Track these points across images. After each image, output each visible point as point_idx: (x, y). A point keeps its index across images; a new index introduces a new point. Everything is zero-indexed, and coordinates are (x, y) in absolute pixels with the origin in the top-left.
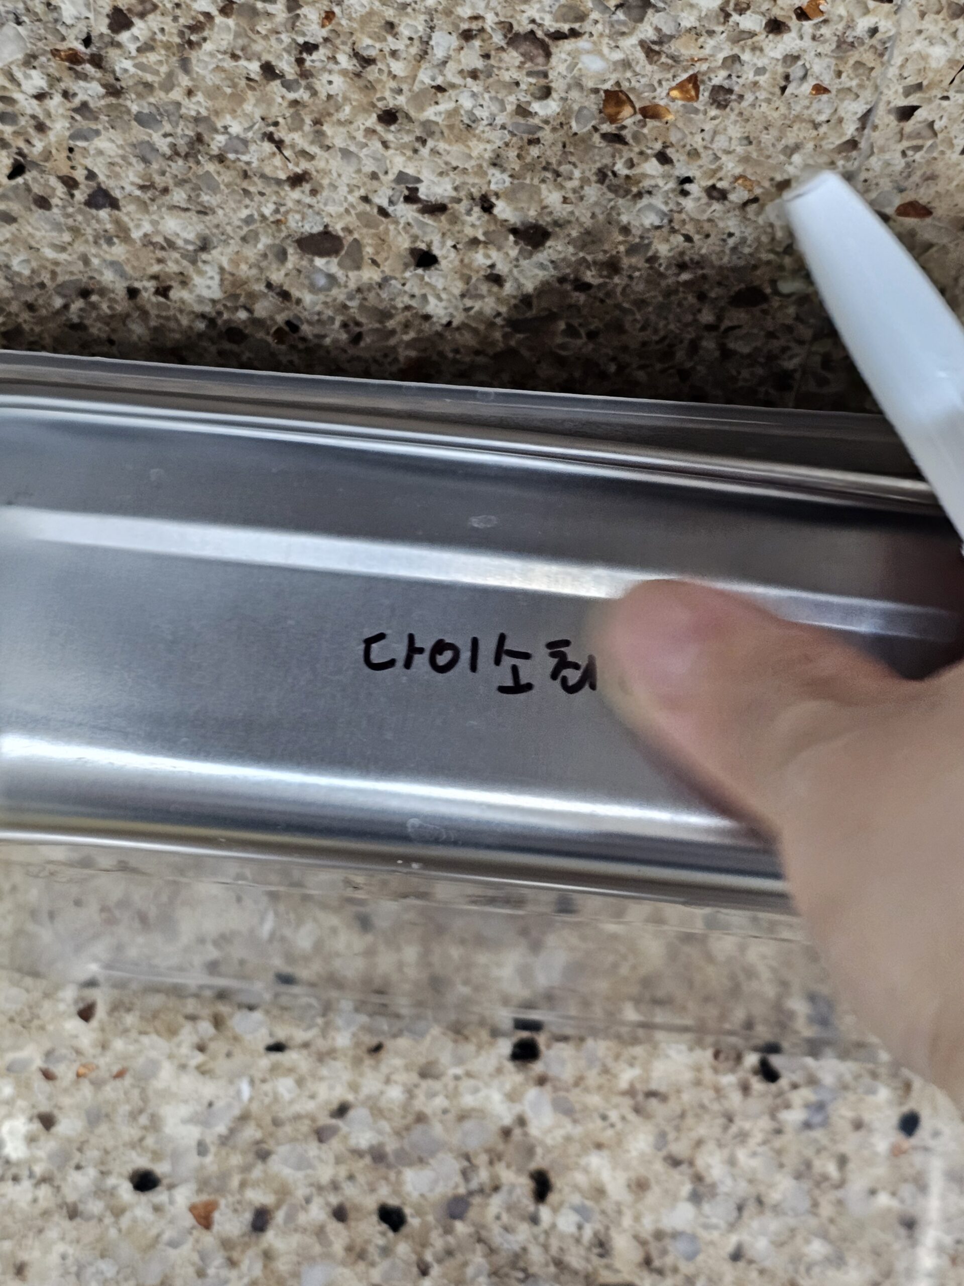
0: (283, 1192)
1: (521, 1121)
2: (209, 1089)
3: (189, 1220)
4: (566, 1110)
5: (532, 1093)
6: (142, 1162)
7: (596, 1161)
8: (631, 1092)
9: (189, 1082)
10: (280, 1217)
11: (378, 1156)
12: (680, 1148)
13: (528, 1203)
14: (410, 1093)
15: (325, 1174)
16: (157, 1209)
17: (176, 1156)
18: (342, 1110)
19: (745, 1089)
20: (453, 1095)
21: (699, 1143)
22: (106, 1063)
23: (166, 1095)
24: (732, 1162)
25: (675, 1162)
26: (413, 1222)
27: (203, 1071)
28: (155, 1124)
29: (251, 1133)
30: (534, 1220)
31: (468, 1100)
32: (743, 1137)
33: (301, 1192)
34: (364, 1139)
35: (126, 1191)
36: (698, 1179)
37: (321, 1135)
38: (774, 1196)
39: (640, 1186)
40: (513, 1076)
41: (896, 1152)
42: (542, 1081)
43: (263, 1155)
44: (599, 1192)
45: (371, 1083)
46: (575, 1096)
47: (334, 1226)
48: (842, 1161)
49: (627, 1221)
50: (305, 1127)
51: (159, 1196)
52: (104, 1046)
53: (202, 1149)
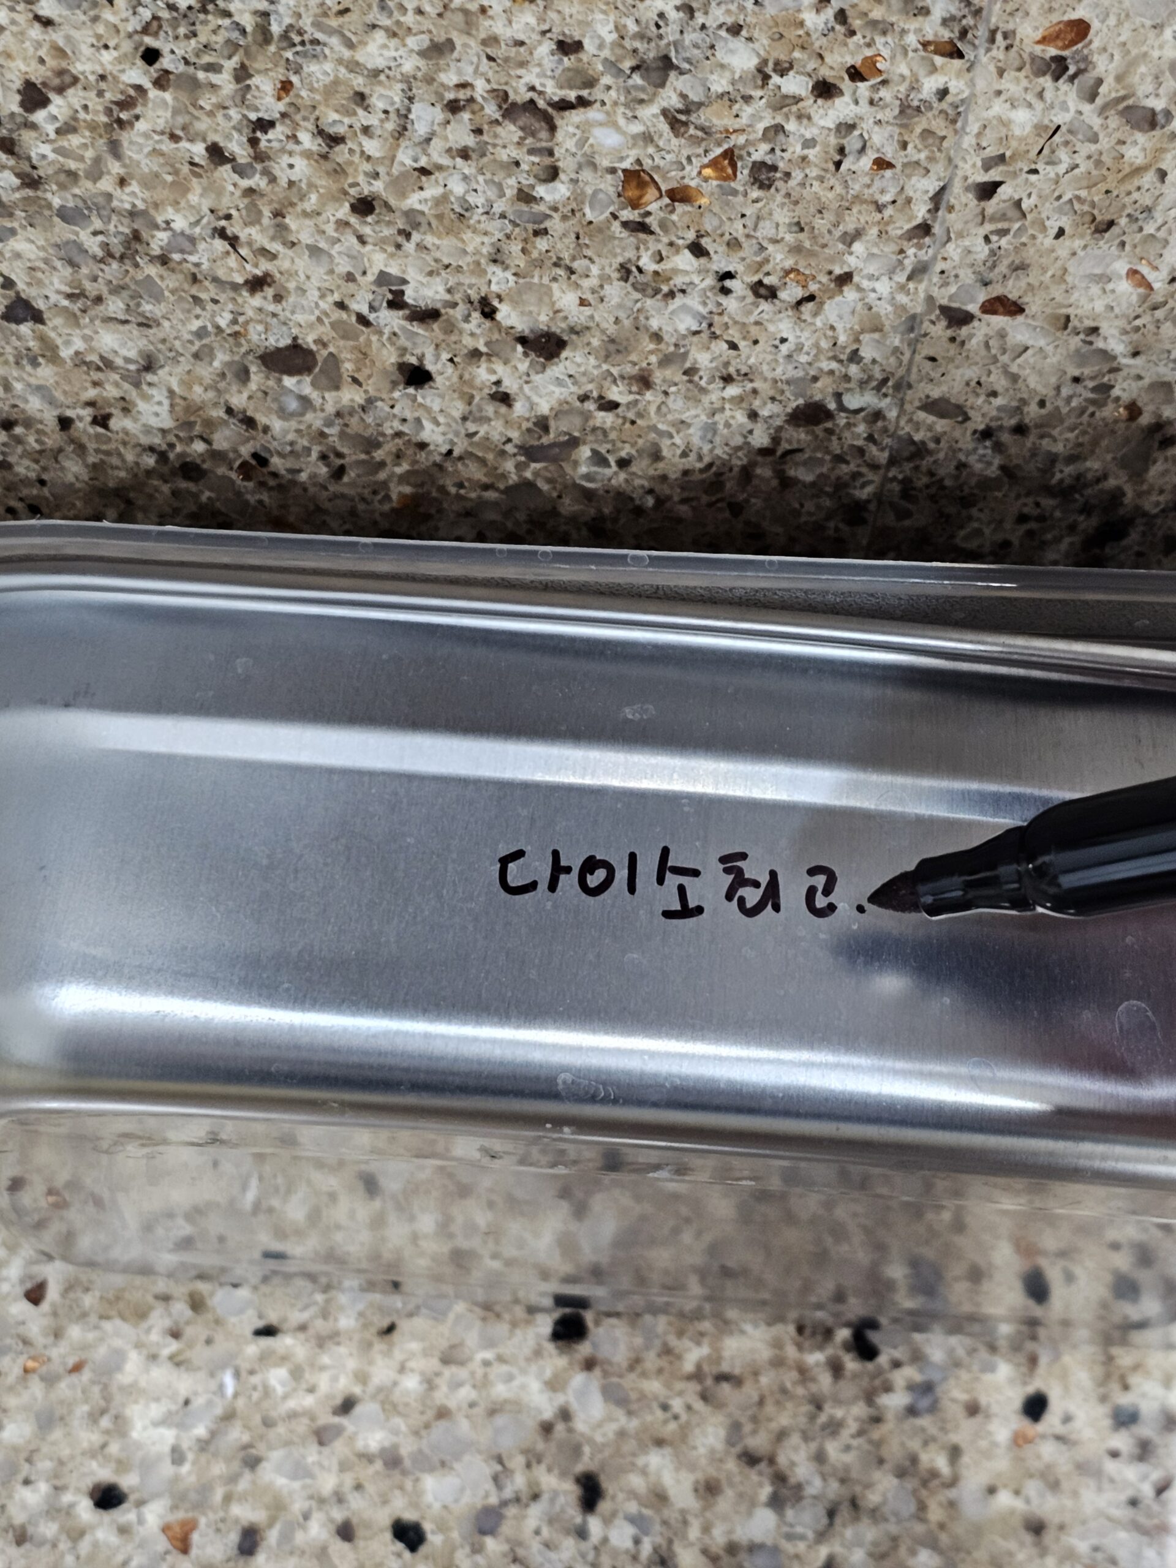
0: (277, 1506)
1: (565, 1415)
2: (184, 1384)
3: (162, 1544)
4: (615, 1396)
5: (579, 1379)
6: (104, 1474)
7: (656, 1461)
8: (697, 1376)
9: (161, 1374)
10: (272, 1536)
11: (392, 1460)
12: (759, 1442)
13: (575, 1515)
14: (430, 1384)
15: (328, 1483)
16: (124, 1530)
17: (147, 1466)
18: (347, 1406)
19: (836, 1369)
20: (483, 1384)
21: (781, 1435)
22: (60, 1354)
23: (132, 1391)
24: (820, 1457)
25: (750, 1459)
26: (434, 1539)
27: (177, 1361)
28: (121, 1425)
29: (236, 1435)
30: (582, 1533)
31: (500, 1391)
32: (834, 1428)
33: (298, 1506)
34: (374, 1439)
35: (85, 1509)
36: (780, 1478)
37: (322, 1437)
38: (873, 1498)
39: (709, 1489)
40: (555, 1360)
41: (1019, 1441)
42: (589, 1365)
43: (253, 1463)
44: (660, 1497)
45: (382, 1372)
46: (630, 1381)
47: (338, 1547)
48: (955, 1453)
49: (694, 1532)
50: (302, 1426)
51: (125, 1514)
52: (58, 1334)
53: (177, 1456)
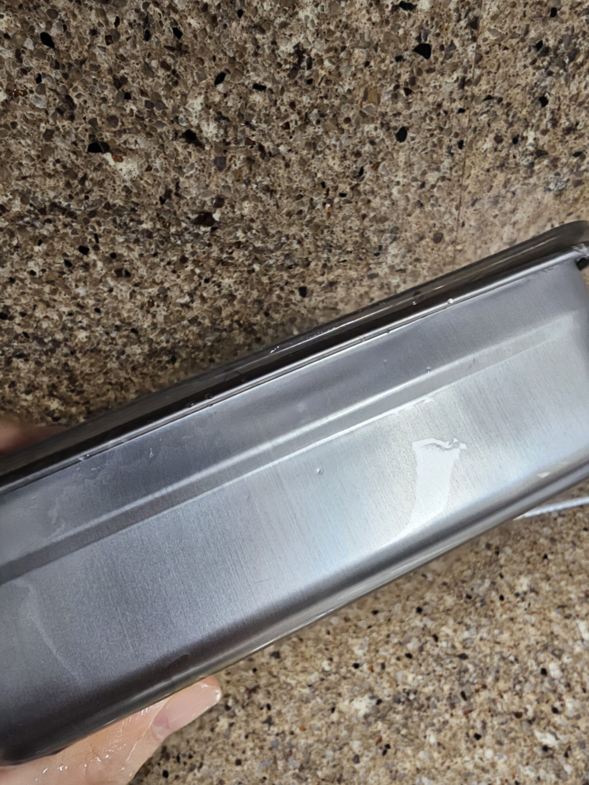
0: (385, 658)
1: (425, 626)
2: (360, 641)
3: (369, 672)
4: (433, 619)
5: (425, 619)
6: (353, 662)
7: (444, 629)
8: (443, 611)
9: (355, 641)
10: (386, 664)
11: (400, 644)
12: (459, 620)
13: (435, 643)
14: (400, 627)
15: (392, 651)
16: (361, 671)
17: (360, 658)
18: (388, 636)
19: (466, 602)
20: (409, 624)
21: (462, 618)
22: (337, 642)
23: (352, 645)
24: (471, 619)
25: (460, 623)
26: (414, 655)
27: (357, 637)
28: (353, 653)
29: (373, 647)
30: (437, 646)
31: (413, 625)
32: (470, 613)
33: (388, 657)
34: (395, 640)
35: (353, 670)
36: (466, 625)
37: (387, 643)
38: (483, 623)
39: (455, 631)
40: (419, 617)
41: (502, 605)
42: (425, 615)
43: (377, 651)
44: (447, 635)
45: (392, 628)
46: (433, 616)
47: (399, 662)
48: (492, 610)
49: (456, 639)
50: (382, 643)
51: (361, 668)
52: (335, 639)
53: (365, 655)
